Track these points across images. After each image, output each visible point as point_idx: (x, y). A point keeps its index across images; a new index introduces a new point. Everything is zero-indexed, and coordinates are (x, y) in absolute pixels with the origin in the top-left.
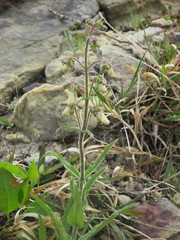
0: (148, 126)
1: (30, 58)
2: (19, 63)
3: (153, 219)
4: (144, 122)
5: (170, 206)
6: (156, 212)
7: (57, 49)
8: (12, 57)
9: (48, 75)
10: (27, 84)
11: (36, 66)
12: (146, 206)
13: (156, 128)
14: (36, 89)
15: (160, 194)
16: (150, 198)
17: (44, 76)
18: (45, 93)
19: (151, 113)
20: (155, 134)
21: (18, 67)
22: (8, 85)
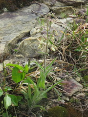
0: (68, 53)
1: (25, 28)
2: (20, 29)
3: (69, 86)
4: (66, 51)
5: (75, 82)
6: (70, 84)
7: (34, 25)
8: (18, 27)
9: (31, 34)
10: (23, 37)
11: (27, 31)
12: (66, 81)
13: (70, 54)
14: (27, 39)
15: (71, 77)
16: (68, 79)
17: (30, 34)
18: (30, 40)
19: (68, 48)
20: (70, 55)
21: (20, 31)
22: (17, 37)
